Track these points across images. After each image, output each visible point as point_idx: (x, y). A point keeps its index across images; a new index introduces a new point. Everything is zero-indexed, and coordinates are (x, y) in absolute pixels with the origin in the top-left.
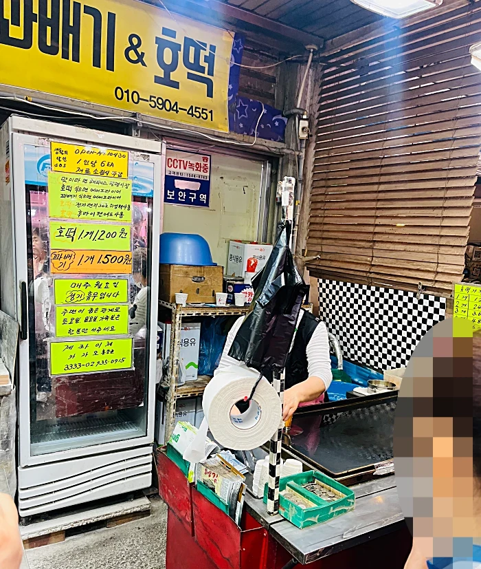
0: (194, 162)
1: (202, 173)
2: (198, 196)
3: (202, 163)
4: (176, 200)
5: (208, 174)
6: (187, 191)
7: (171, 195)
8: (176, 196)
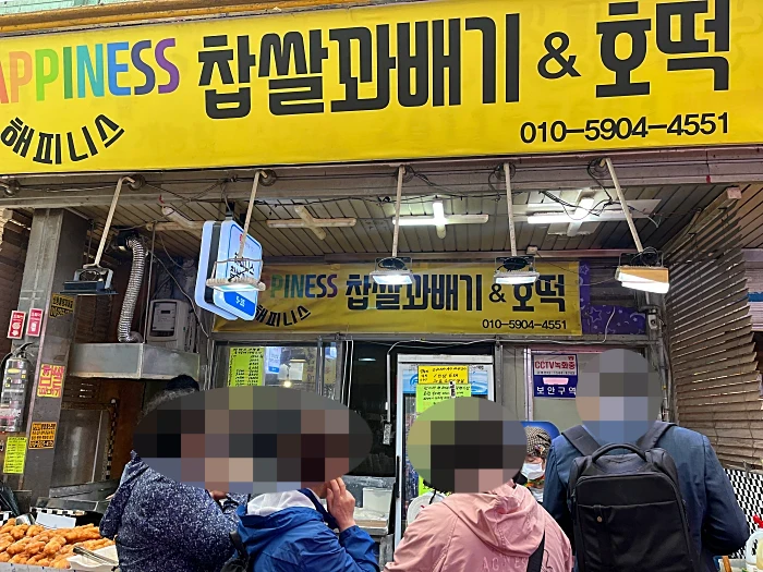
0: (560, 362)
1: (569, 370)
2: (567, 390)
3: (568, 361)
4: (546, 394)
5: (575, 370)
6: (556, 386)
7: (541, 390)
8: (546, 391)
